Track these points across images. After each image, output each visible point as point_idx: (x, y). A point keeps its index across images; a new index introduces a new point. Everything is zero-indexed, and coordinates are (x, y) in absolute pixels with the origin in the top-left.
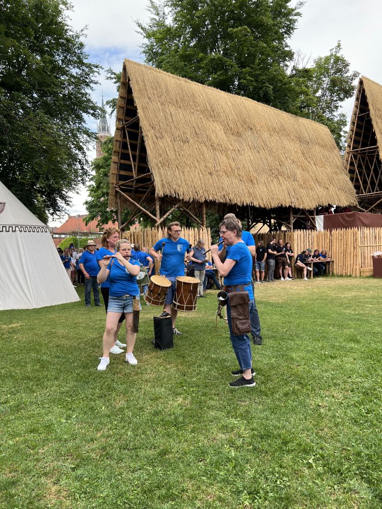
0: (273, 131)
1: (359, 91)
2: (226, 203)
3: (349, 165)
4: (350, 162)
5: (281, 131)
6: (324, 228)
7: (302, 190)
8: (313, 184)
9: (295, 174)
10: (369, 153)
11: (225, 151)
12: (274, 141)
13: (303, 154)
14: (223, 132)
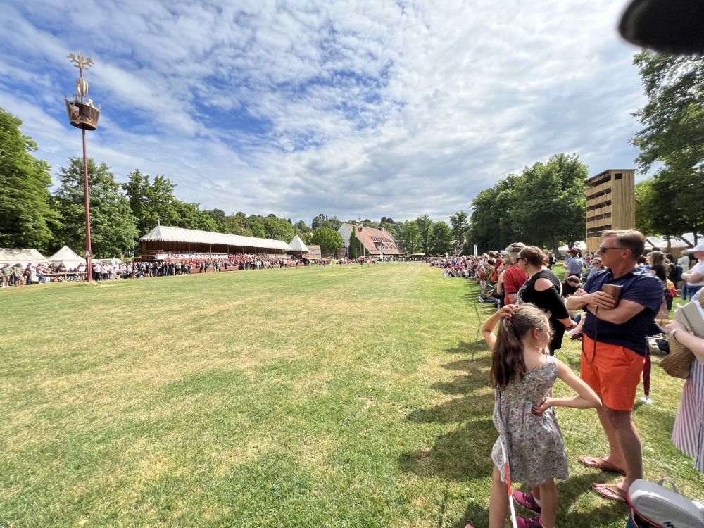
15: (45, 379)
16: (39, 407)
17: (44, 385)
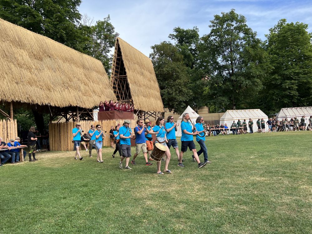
0: (65, 60)
1: (117, 45)
2: (29, 103)
3: (113, 84)
4: (114, 83)
5: (71, 61)
6: (98, 120)
7: (84, 97)
8: (91, 94)
9: (80, 87)
10: (123, 78)
11: (29, 69)
12: (66, 66)
13: (85, 75)
14: (28, 57)
15: (304, 185)
16: (295, 198)
17: (302, 187)
